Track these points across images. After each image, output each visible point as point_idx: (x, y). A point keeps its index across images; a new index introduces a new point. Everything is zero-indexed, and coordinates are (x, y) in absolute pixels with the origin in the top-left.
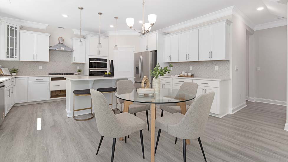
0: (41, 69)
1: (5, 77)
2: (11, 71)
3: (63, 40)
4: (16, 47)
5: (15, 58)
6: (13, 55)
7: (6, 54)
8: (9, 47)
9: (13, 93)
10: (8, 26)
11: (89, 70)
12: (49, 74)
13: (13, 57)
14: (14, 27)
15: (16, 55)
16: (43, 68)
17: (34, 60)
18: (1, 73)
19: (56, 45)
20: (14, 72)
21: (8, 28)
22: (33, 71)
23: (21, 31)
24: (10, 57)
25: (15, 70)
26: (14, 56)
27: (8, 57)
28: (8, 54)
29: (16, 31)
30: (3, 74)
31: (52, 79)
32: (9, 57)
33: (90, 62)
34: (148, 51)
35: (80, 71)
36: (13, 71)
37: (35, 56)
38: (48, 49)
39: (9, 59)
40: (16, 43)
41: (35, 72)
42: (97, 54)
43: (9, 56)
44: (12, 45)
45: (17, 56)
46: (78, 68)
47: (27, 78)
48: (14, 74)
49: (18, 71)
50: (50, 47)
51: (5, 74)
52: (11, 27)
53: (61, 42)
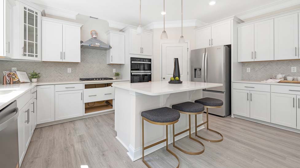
0: (70, 72)
1: (21, 84)
2: (30, 75)
3: (96, 34)
4: (36, 41)
5: (36, 57)
6: (32, 52)
7: (22, 50)
8: (27, 41)
9: (34, 112)
10: (25, 8)
11: (131, 73)
12: (80, 79)
13: (32, 56)
14: (33, 12)
15: (36, 53)
16: (72, 71)
17: (61, 61)
18: (16, 79)
19: (89, 40)
20: (35, 78)
21: (25, 12)
22: (60, 76)
23: (44, 18)
24: (29, 55)
25: (36, 75)
26: (35, 54)
27: (25, 55)
28: (25, 51)
29: (36, 17)
30: (19, 80)
31: (87, 87)
32: (27, 55)
33: (132, 62)
34: (212, 46)
35: (117, 75)
36: (33, 75)
37: (63, 55)
38: (79, 44)
39: (27, 58)
40: (37, 35)
41: (61, 77)
42: (139, 53)
43: (27, 53)
44: (31, 37)
45: (39, 54)
46: (114, 71)
47: (53, 85)
48: (34, 80)
49: (40, 75)
50: (81, 42)
51: (21, 81)
52: (29, 10)
53: (94, 36)
